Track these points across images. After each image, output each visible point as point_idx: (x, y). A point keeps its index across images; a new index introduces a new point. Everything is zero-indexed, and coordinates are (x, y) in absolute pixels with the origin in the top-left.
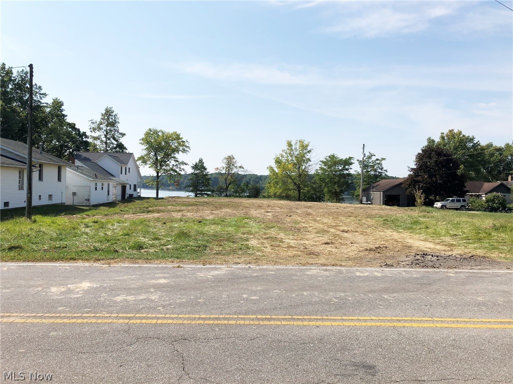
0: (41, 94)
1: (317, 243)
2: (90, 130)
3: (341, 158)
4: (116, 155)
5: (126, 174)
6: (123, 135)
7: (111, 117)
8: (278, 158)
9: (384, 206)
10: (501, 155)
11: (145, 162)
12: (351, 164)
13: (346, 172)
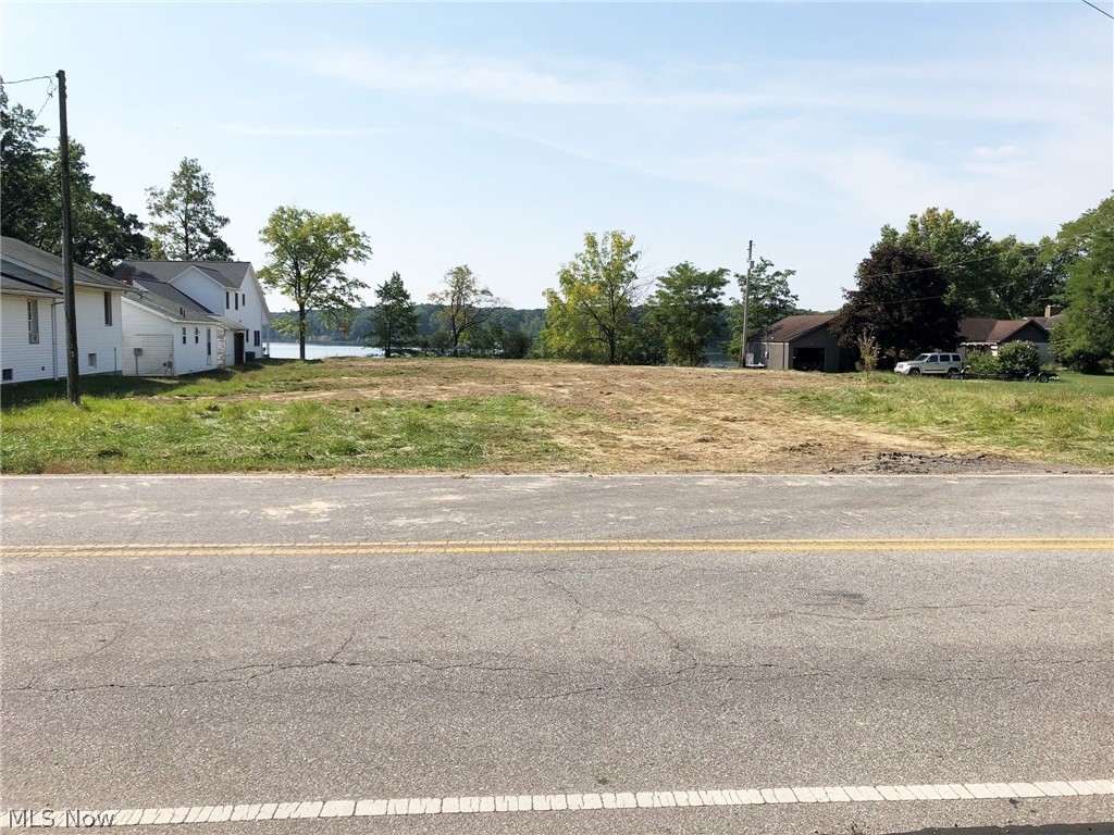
0: (33, 129)
1: (683, 441)
2: (148, 211)
3: (702, 271)
4: (212, 265)
5: (237, 308)
6: (224, 221)
7: (194, 181)
8: (567, 272)
9: (792, 372)
10: (1031, 262)
11: (272, 281)
12: (724, 283)
13: (712, 301)
